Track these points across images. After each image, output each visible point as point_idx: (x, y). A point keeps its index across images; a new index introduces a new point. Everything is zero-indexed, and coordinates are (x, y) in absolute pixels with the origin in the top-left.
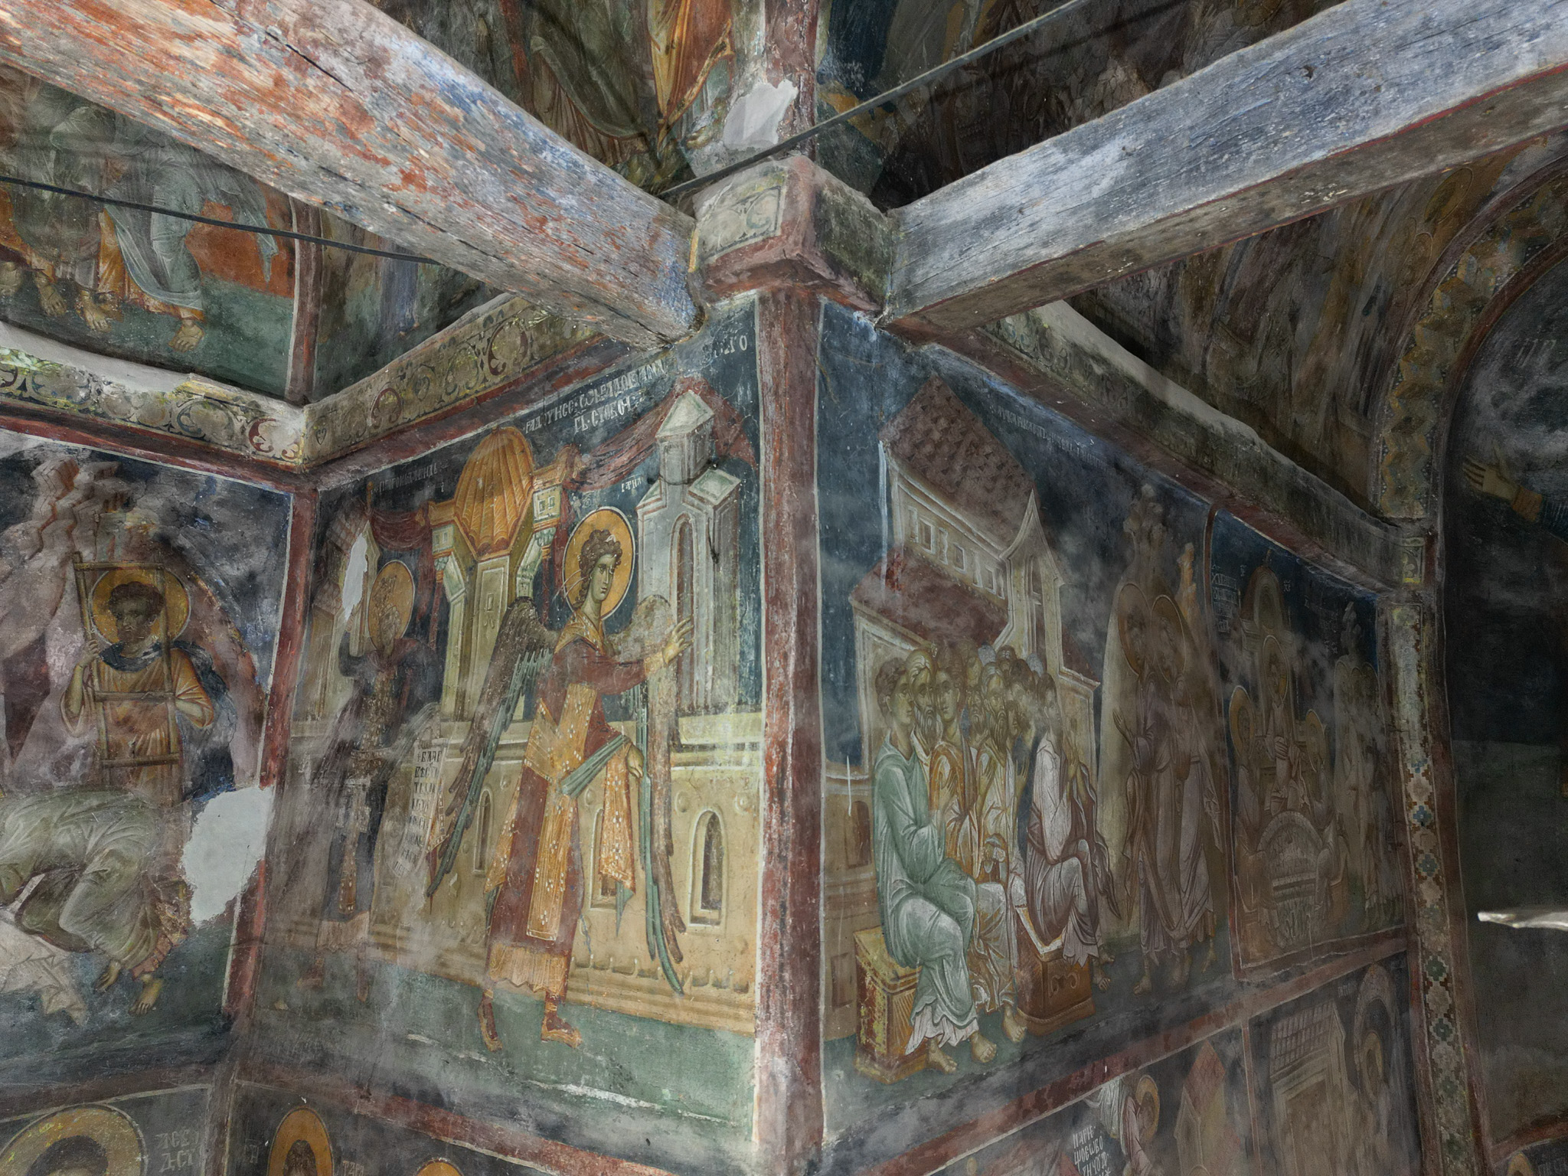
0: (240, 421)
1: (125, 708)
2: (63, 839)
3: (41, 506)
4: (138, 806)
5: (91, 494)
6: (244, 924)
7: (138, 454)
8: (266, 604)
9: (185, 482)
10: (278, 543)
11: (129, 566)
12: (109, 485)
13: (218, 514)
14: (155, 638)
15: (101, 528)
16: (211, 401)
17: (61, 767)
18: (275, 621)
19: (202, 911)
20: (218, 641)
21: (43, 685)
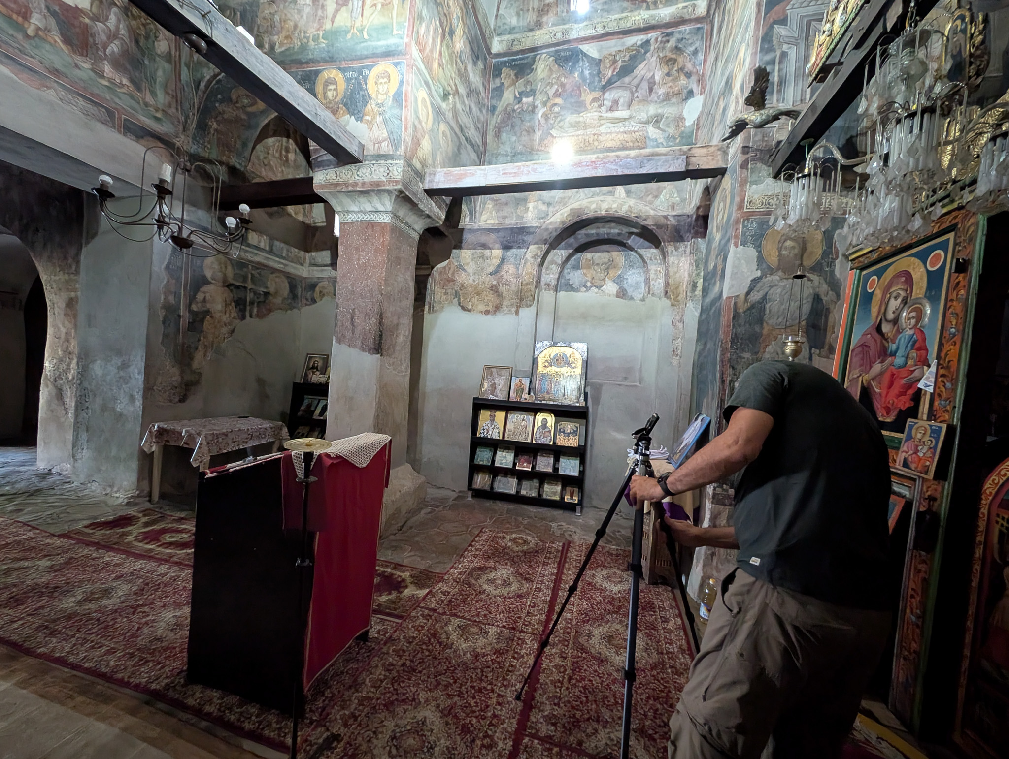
0: (690, 9)
1: (671, 84)
2: (660, 111)
3: (652, 48)
4: (674, 103)
5: (661, 42)
6: (697, 125)
7: (670, 30)
8: (700, 54)
9: (680, 32)
10: (702, 38)
11: (670, 55)
12: (664, 39)
13: (687, 37)
14: (676, 68)
15: (664, 48)
16: (684, 8)
17: (658, 97)
18: (702, 58)
19: (688, 123)
20: (689, 66)
21: (655, 83)
